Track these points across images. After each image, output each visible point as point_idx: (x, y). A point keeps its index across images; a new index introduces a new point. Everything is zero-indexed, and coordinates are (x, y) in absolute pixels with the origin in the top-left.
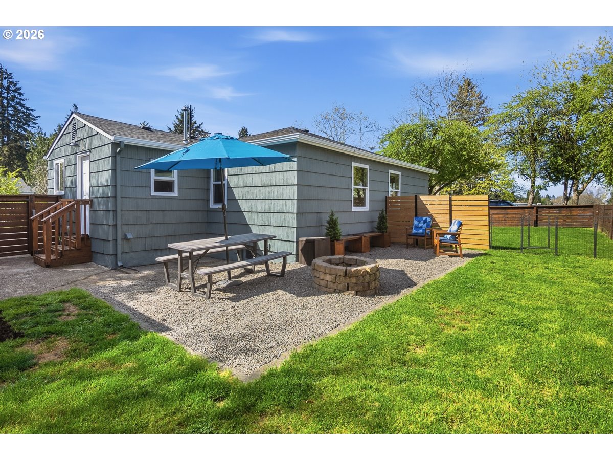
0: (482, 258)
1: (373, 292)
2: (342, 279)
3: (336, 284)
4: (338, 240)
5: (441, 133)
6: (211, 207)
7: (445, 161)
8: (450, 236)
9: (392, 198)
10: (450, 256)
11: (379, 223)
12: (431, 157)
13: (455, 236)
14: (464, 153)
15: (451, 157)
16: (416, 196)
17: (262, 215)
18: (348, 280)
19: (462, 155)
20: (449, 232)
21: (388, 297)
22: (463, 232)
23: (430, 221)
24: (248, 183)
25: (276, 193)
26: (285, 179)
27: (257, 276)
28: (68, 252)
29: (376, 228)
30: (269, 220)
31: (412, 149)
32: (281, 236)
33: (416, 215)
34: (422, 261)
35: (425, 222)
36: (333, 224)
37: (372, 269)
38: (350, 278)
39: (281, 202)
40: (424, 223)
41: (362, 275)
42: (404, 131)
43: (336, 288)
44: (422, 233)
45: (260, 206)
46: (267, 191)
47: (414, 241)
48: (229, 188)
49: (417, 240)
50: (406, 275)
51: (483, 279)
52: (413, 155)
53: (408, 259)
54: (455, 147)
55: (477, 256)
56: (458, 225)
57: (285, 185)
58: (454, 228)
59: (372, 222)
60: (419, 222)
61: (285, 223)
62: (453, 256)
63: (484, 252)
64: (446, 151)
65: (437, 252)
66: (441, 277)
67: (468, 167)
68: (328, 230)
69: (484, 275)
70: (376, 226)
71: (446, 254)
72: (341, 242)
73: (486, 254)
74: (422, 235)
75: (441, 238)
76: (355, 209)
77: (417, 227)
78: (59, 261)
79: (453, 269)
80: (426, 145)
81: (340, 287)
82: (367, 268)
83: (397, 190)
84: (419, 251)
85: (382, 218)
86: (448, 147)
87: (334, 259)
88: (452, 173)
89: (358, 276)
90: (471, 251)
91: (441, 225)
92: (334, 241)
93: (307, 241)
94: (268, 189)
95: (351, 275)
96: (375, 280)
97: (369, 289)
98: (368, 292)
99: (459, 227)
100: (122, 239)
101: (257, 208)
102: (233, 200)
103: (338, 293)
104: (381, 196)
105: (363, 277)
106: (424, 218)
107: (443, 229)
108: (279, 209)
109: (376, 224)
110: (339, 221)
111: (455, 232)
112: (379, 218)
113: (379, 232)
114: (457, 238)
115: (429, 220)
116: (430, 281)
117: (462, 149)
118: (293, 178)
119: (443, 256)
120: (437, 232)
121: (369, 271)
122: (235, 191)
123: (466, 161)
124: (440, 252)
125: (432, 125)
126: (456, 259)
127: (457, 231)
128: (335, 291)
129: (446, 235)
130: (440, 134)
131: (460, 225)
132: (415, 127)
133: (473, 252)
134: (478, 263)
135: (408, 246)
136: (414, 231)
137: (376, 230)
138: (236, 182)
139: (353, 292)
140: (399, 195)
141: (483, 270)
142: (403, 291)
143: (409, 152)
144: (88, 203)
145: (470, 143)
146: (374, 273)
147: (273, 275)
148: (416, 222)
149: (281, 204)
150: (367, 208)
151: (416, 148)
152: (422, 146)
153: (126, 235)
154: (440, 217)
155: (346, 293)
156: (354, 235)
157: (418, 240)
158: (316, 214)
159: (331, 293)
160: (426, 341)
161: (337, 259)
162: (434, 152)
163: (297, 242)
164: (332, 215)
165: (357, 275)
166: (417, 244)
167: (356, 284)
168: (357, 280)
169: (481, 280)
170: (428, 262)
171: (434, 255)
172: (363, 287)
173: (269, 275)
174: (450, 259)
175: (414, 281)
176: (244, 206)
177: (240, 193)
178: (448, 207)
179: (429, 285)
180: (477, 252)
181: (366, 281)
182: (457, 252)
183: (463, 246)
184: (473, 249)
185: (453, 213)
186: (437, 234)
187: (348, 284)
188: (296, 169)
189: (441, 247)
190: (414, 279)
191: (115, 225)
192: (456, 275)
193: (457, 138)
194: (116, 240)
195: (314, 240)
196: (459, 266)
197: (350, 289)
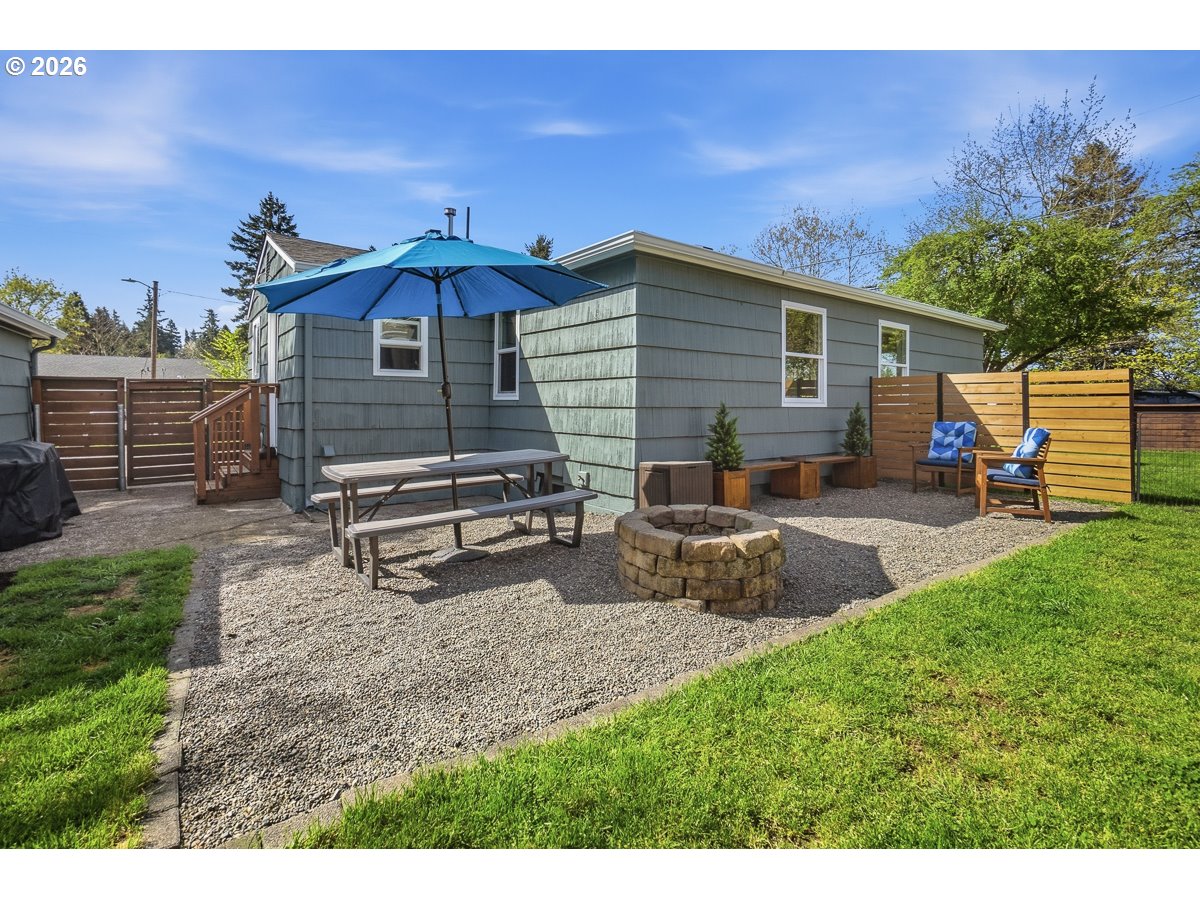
0: (1108, 524)
1: (755, 605)
2: (670, 565)
3: (657, 577)
4: (731, 469)
5: (1018, 247)
6: (494, 398)
7: (1032, 308)
8: (1016, 466)
9: (887, 380)
10: (1018, 516)
11: (850, 435)
12: (996, 300)
13: (1031, 467)
14: (1078, 287)
15: (1044, 298)
16: (940, 376)
17: (576, 414)
18: (684, 570)
19: (1072, 293)
20: (1014, 456)
21: (791, 623)
22: (1050, 457)
23: (972, 432)
24: (552, 349)
25: (599, 363)
26: (615, 336)
27: (532, 541)
28: (235, 479)
29: (842, 445)
30: (586, 424)
31: (952, 284)
32: (608, 459)
33: (940, 418)
34: (938, 524)
35: (959, 433)
36: (724, 433)
37: (750, 545)
38: (690, 564)
39: (608, 385)
40: (958, 435)
41: (722, 559)
42: (933, 247)
43: (656, 588)
44: (953, 459)
45: (573, 394)
46: (584, 363)
47: (933, 475)
48: (522, 359)
49: (941, 474)
50: (878, 560)
51: (1100, 586)
52: (952, 296)
53: (903, 519)
54: (1054, 277)
55: (1094, 519)
56: (1040, 438)
57: (614, 349)
58: (1029, 446)
59: (836, 431)
60: (946, 433)
61: (616, 429)
62: (1026, 516)
63: (1116, 509)
64: (1033, 285)
65: (983, 503)
66: (972, 571)
67: (1088, 319)
68: (711, 446)
69: (1103, 575)
70: (843, 442)
71: (1008, 511)
72: (742, 473)
73: (1120, 515)
74: (951, 464)
75: (990, 472)
76: (788, 402)
77: (939, 445)
78: (222, 493)
79: (1013, 552)
80: (985, 273)
81: (665, 585)
82: (740, 540)
83: (899, 365)
84: (942, 502)
85: (856, 422)
86: (1037, 277)
87: (681, 512)
88: (1048, 332)
89: (710, 562)
90: (1079, 505)
91: (1001, 441)
92: (721, 470)
93: (655, 469)
94: (586, 358)
95: (692, 557)
96: (762, 573)
97: (742, 596)
98: (740, 604)
99: (1040, 445)
100: (314, 457)
101: (566, 399)
102: (529, 383)
103: (661, 601)
104: (860, 377)
105: (726, 563)
106: (958, 425)
107: (1006, 451)
108: (602, 399)
109: (843, 437)
110: (739, 428)
111: (1029, 458)
112: (849, 422)
113: (848, 455)
114: (1036, 473)
115: (968, 428)
116: (932, 584)
117: (1071, 281)
118: (629, 330)
119: (999, 515)
120: (985, 457)
121: (743, 550)
122: (533, 365)
123: (1083, 304)
124: (989, 504)
125: (998, 232)
126: (1032, 524)
127: (1035, 454)
128: (654, 596)
129: (1007, 465)
130: (1017, 249)
131: (1044, 439)
132: (957, 238)
133: (1086, 508)
134: (1092, 539)
135: (917, 487)
136: (932, 454)
137: (843, 449)
138: (533, 348)
139: (697, 603)
140: (906, 373)
141: (1103, 559)
142: (845, 609)
143: (944, 290)
144: (272, 390)
145: (1092, 266)
146: (760, 556)
147: (560, 542)
148: (937, 434)
149: (608, 388)
150: (821, 401)
151: (959, 283)
152: (974, 277)
153: (322, 450)
154: (1000, 422)
155: (679, 604)
156: (783, 459)
157: (946, 474)
158: (687, 410)
159: (643, 600)
160: (824, 816)
161: (690, 513)
162: (1003, 290)
163: (637, 470)
164: (723, 411)
165: (708, 558)
166: (942, 484)
167: (707, 581)
168: (709, 572)
169: (1092, 591)
170: (951, 529)
171: (972, 512)
172: (726, 591)
173: (555, 542)
174: (1016, 523)
175: (892, 578)
176: (547, 395)
177: (539, 369)
178: (1020, 398)
179: (928, 595)
180: (1096, 509)
181: (736, 574)
182: (1037, 507)
183: (1052, 491)
184: (1085, 500)
185: (1032, 413)
186: (984, 460)
187: (685, 580)
188: (634, 312)
189: (992, 491)
190: (893, 573)
191: (302, 430)
192: (1020, 569)
193: (1059, 256)
194: (304, 458)
195: (669, 466)
196: (1035, 542)
197: (688, 594)
